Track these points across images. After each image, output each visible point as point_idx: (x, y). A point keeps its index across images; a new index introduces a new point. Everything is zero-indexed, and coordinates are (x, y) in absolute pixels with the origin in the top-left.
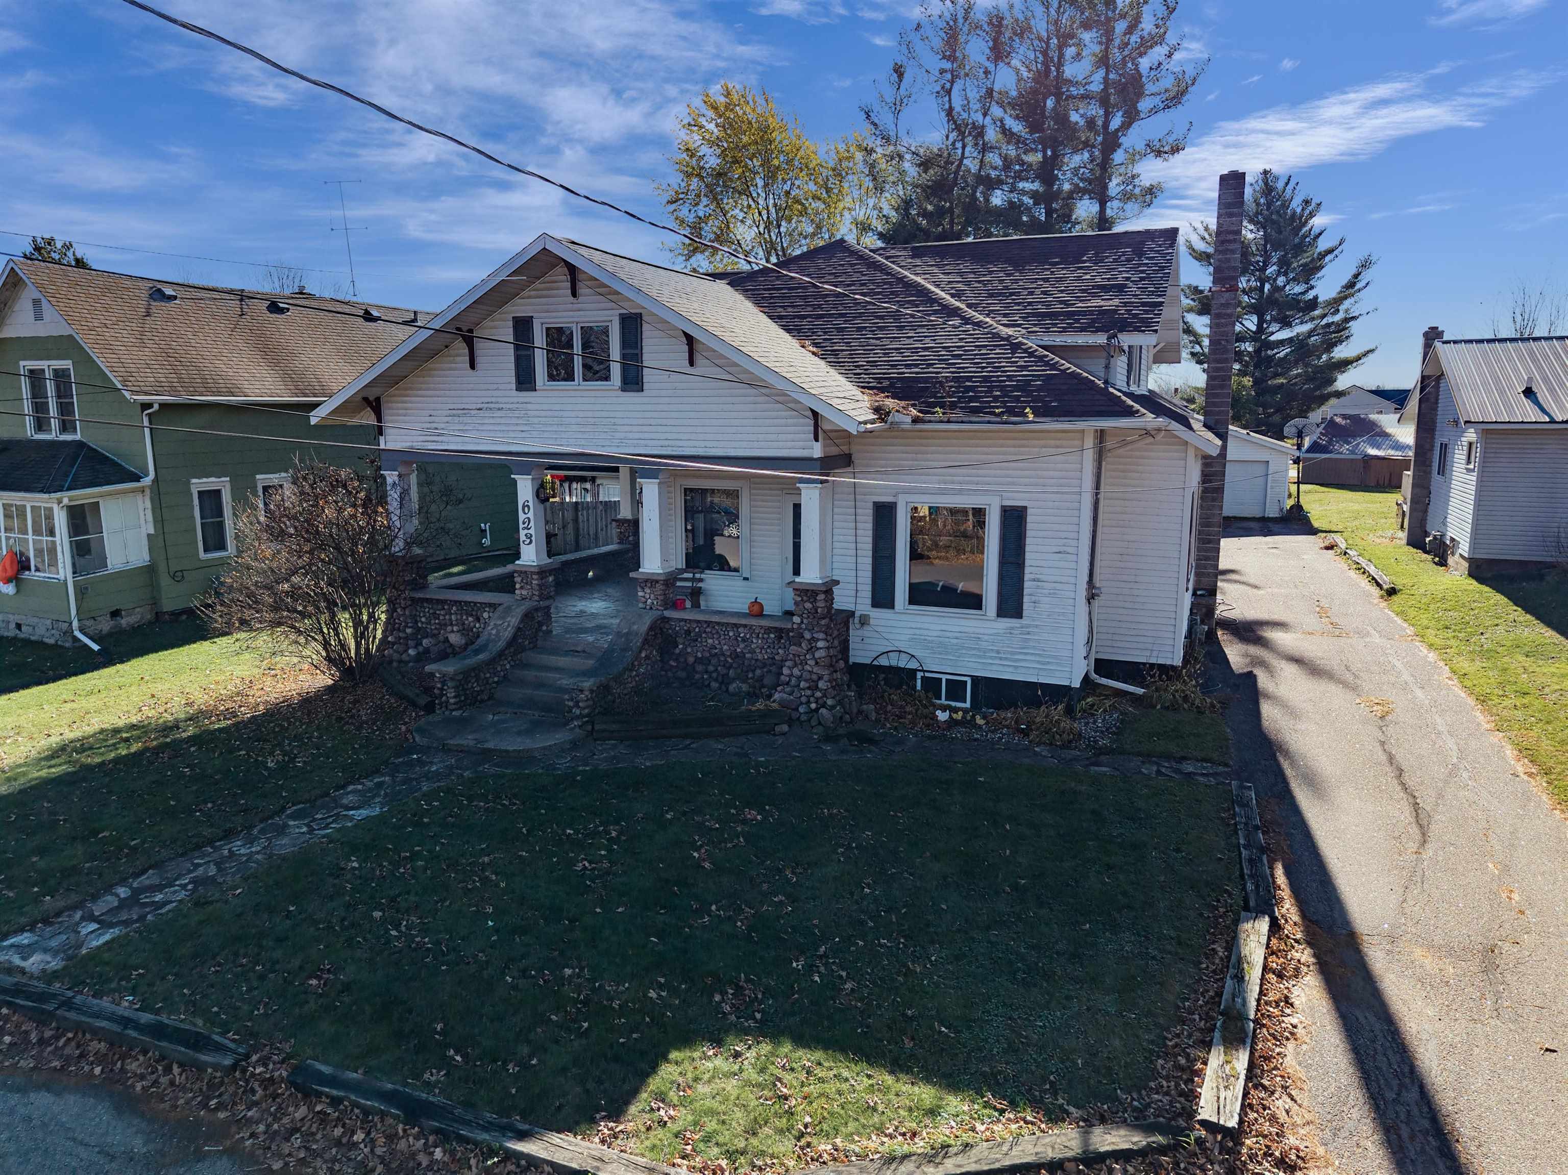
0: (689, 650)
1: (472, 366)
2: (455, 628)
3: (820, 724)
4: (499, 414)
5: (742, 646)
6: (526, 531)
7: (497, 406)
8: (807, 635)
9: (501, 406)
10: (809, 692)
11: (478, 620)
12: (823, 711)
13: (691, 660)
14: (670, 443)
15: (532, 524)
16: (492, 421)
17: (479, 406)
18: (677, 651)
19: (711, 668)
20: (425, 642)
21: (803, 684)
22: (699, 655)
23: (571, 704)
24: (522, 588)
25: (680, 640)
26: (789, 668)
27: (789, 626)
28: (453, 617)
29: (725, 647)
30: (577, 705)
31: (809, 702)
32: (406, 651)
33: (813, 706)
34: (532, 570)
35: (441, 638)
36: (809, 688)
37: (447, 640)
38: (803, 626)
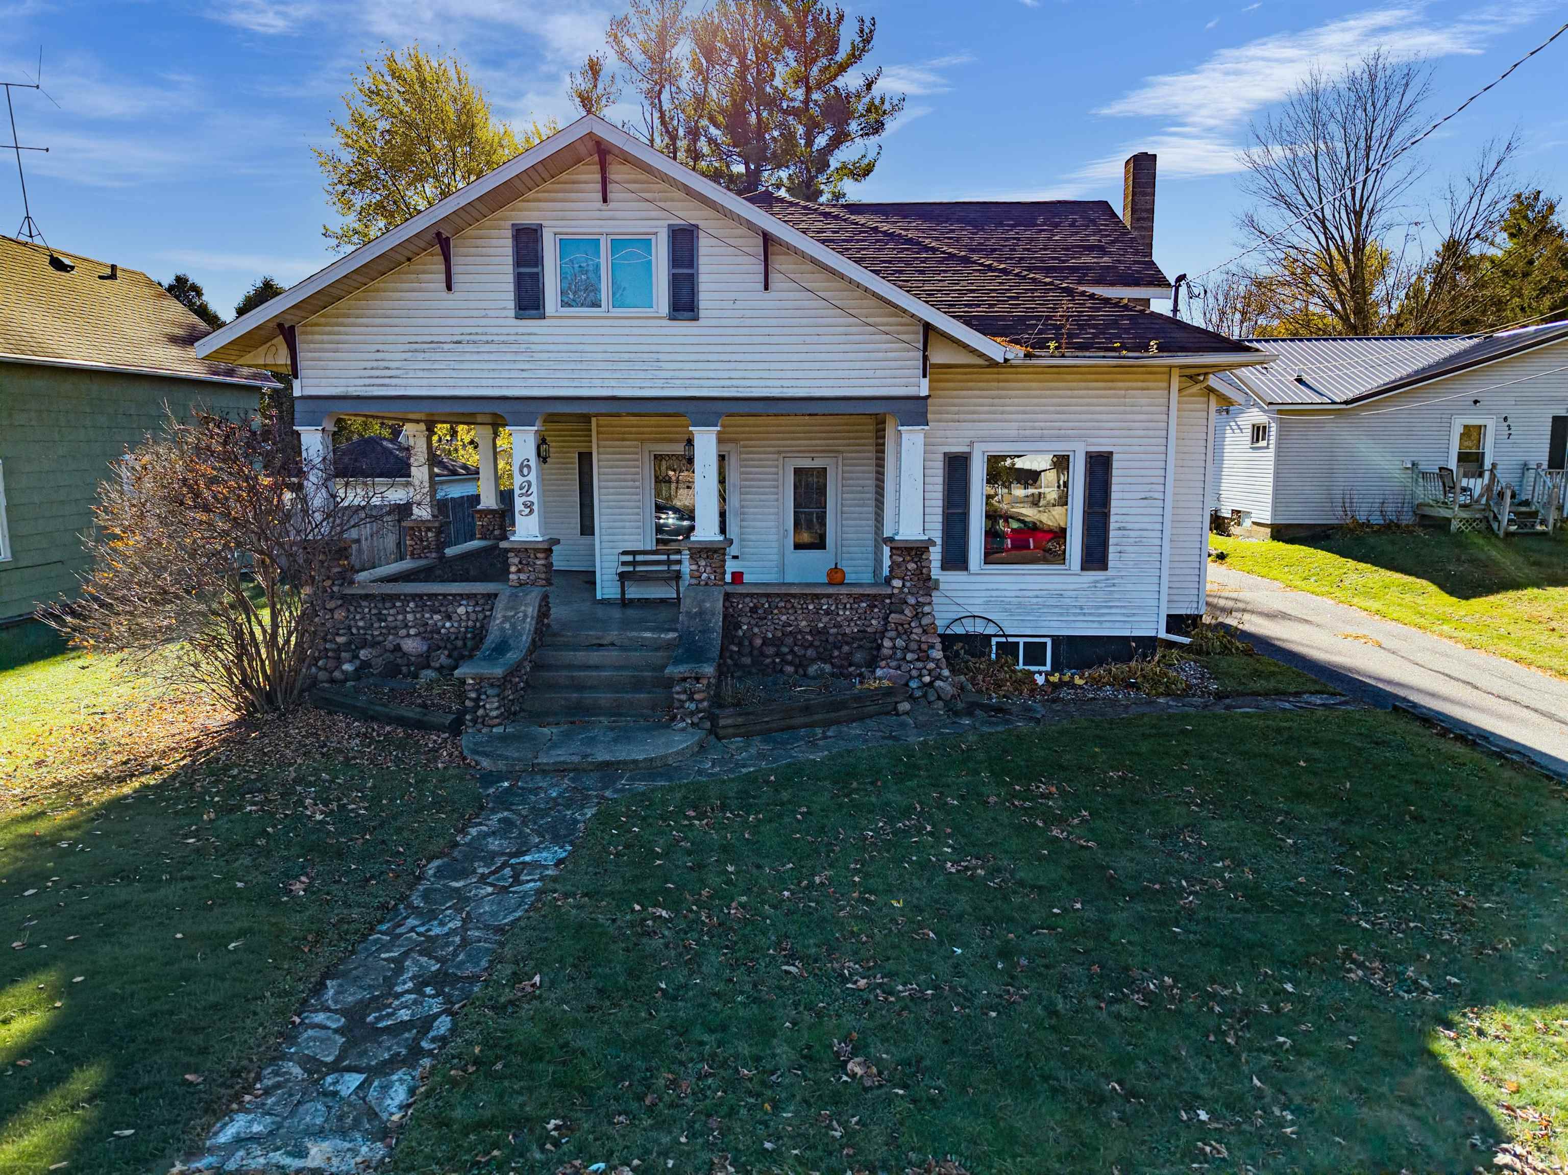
0: (756, 630)
1: (449, 288)
2: (412, 631)
3: (939, 698)
4: (487, 348)
5: (825, 619)
6: (524, 499)
7: (484, 338)
8: (912, 600)
9: (490, 338)
10: (920, 665)
11: (449, 618)
12: (938, 683)
13: (758, 642)
14: (734, 382)
15: (534, 488)
16: (475, 357)
17: (456, 338)
18: (740, 633)
19: (785, 650)
20: (363, 654)
21: (909, 657)
22: (770, 635)
23: (683, 697)
24: (519, 571)
25: (744, 620)
26: (891, 639)
27: (889, 591)
28: (410, 617)
29: (804, 623)
30: (691, 699)
31: (921, 676)
32: (338, 667)
33: (927, 679)
34: (540, 546)
35: (390, 646)
36: (918, 660)
37: (398, 648)
38: (906, 590)
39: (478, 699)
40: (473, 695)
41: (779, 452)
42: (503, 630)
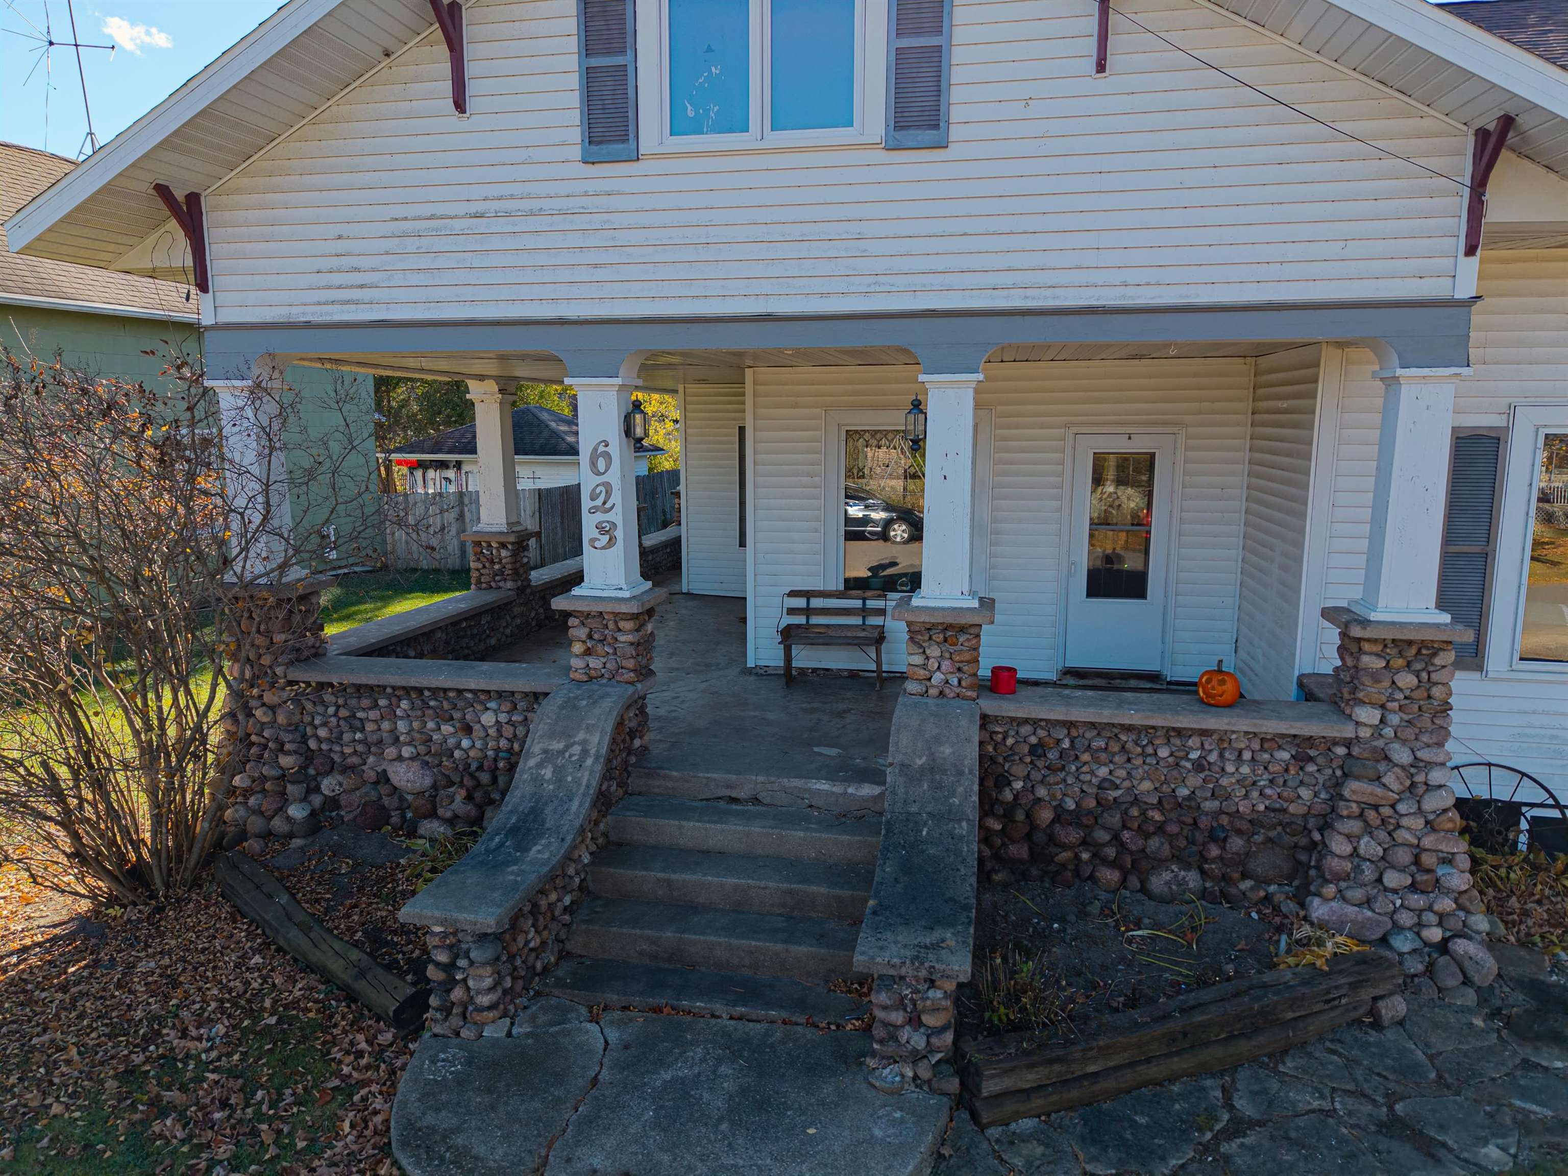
0: (1042, 792)
1: (460, 105)
2: (406, 752)
3: (1467, 981)
4: (533, 223)
5: (1194, 781)
6: (599, 517)
7: (526, 205)
8: (1402, 755)
9: (535, 204)
10: (1417, 900)
11: (468, 730)
12: (1461, 946)
13: (1045, 815)
14: (1018, 278)
15: (616, 498)
16: (510, 243)
17: (474, 208)
18: (1008, 796)
19: (1102, 836)
20: (328, 785)
21: (1392, 879)
22: (1071, 805)
23: (897, 1017)
24: (588, 652)
25: (1019, 770)
26: (1349, 837)
27: (1348, 731)
28: (402, 726)
29: (1146, 785)
31: (1420, 925)
32: (281, 809)
33: (1435, 934)
34: (624, 608)
35: (370, 775)
36: (1414, 887)
37: (383, 778)
38: (1388, 732)
39: (450, 967)
40: (442, 957)
41: (1066, 426)
42: (537, 781)
